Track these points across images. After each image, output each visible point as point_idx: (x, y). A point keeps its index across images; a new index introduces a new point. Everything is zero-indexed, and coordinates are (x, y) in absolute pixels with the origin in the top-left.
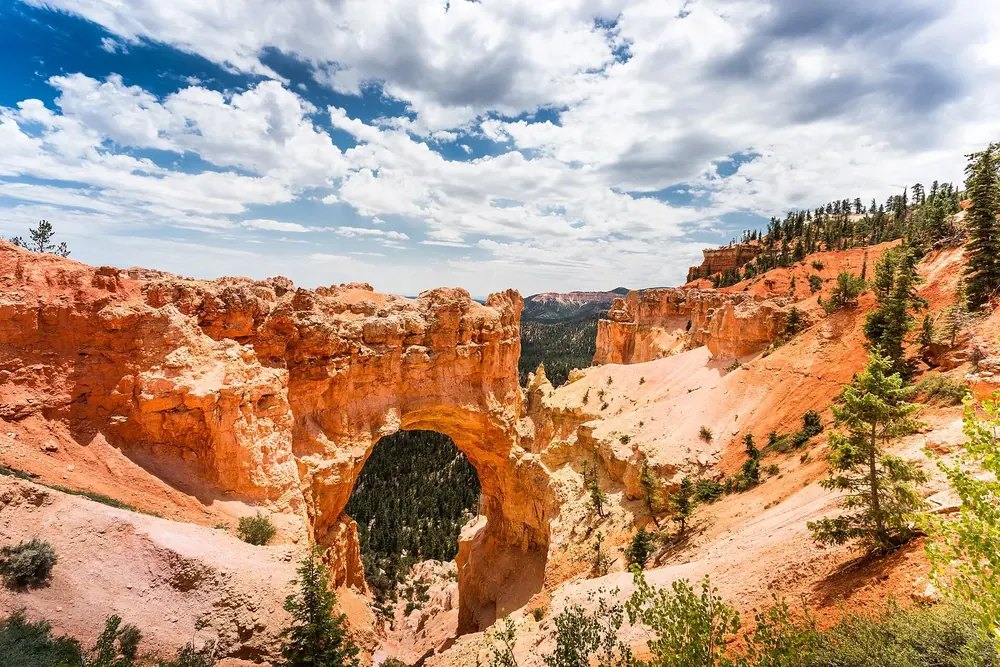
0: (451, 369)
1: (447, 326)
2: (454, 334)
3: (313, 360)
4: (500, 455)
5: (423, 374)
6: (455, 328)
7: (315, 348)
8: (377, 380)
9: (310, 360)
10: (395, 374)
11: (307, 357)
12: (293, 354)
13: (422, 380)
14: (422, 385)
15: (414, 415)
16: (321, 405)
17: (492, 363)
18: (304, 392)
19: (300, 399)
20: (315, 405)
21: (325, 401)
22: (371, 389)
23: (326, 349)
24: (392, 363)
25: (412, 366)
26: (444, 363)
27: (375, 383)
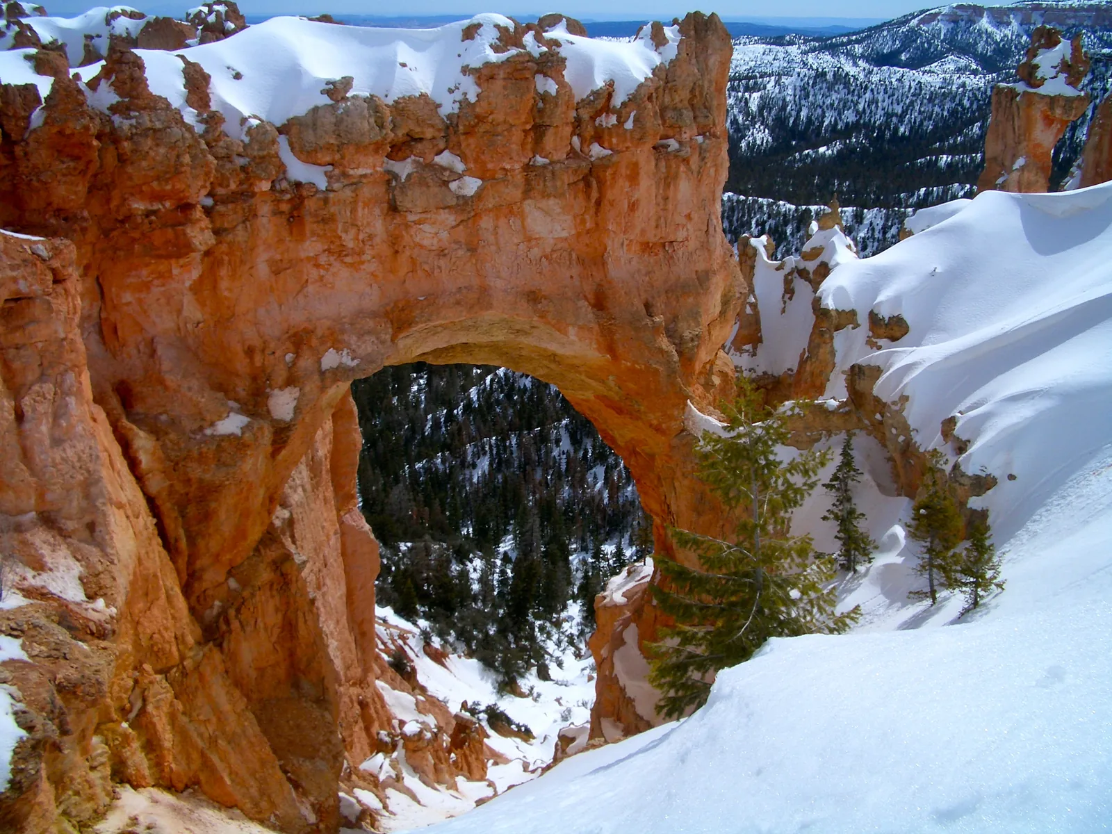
0: (515, 223)
1: (499, 117)
2: (517, 135)
3: (154, 212)
4: (658, 429)
5: (444, 235)
6: (522, 120)
7: (155, 184)
8: (329, 251)
9: (148, 214)
10: (371, 237)
11: (139, 206)
12: (108, 201)
13: (442, 253)
14: (442, 262)
15: (434, 331)
16: (192, 311)
17: (633, 207)
18: (146, 286)
19: (140, 301)
20: (179, 312)
21: (202, 304)
22: (314, 273)
23: (179, 186)
24: (360, 212)
25: (411, 217)
26: (498, 208)
27: (323, 260)
